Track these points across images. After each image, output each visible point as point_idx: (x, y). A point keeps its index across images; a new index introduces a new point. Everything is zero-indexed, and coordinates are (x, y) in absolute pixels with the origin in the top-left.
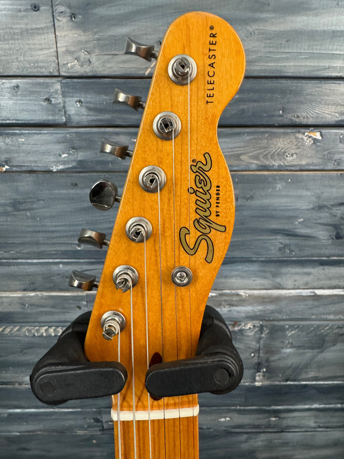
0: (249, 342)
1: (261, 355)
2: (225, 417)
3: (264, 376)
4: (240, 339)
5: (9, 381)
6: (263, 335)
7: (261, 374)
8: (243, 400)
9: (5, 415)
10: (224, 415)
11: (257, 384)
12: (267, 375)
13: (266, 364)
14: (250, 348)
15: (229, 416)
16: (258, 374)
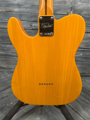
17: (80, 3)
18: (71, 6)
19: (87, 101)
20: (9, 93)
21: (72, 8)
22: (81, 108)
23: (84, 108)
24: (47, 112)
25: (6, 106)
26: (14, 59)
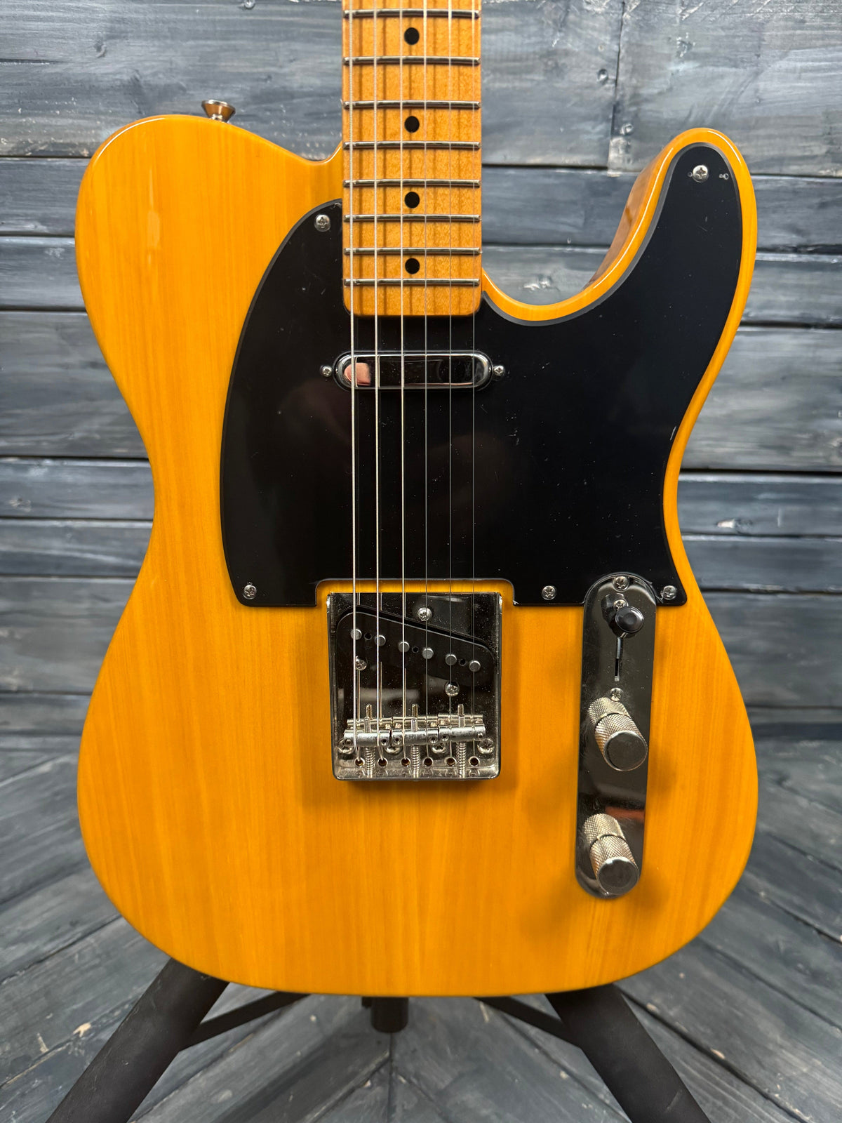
0: (595, 34)
1: (621, 79)
2: (541, 277)
3: (627, 148)
4: (575, 23)
5: (68, 141)
6: (626, 16)
7: (621, 140)
8: (580, 221)
9: (58, 252)
10: (537, 269)
11: (610, 173)
12: (634, 144)
13: (633, 109)
14: (597, 53)
15: (548, 272)
16: (615, 140)
17: (682, 67)
18: (608, 92)
19: (819, 956)
20: (53, 929)
21: (615, 114)
22: (769, 1028)
23: (793, 1026)
24: (442, 1094)
25: (27, 1059)
26: (95, 597)
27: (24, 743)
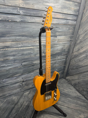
6: (44, 48)
11: (43, 55)
13: (44, 52)
14: (42, 50)
27: (2, 99)
